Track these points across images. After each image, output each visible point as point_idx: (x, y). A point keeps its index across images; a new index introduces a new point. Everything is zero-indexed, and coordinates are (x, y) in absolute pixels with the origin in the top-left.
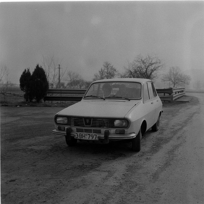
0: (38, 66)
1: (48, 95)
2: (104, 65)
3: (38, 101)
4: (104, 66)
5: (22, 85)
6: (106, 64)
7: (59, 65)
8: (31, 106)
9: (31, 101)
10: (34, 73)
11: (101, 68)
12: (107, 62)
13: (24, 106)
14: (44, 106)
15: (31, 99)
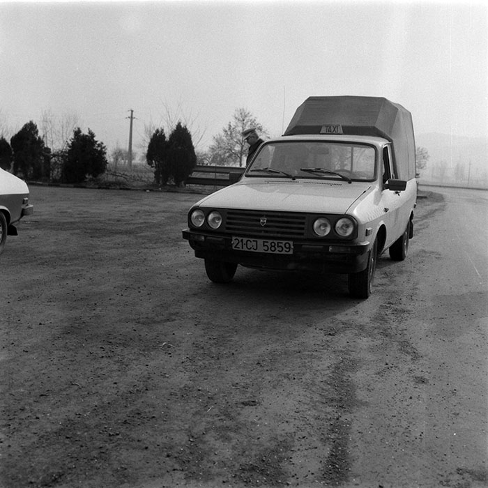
0: (179, 126)
1: (195, 175)
2: (237, 116)
3: (178, 184)
4: (236, 118)
5: (150, 156)
6: (241, 114)
7: (132, 111)
8: (168, 191)
9: (164, 184)
10: (172, 136)
11: (228, 123)
12: (243, 109)
13: (156, 191)
14: (191, 193)
15: (165, 180)
